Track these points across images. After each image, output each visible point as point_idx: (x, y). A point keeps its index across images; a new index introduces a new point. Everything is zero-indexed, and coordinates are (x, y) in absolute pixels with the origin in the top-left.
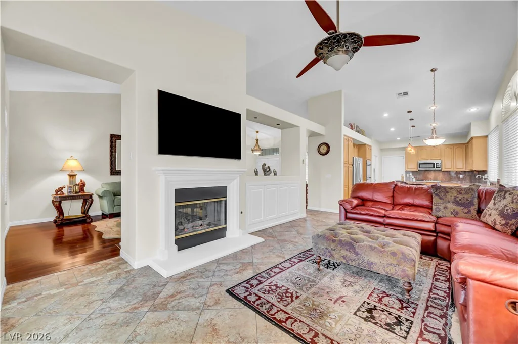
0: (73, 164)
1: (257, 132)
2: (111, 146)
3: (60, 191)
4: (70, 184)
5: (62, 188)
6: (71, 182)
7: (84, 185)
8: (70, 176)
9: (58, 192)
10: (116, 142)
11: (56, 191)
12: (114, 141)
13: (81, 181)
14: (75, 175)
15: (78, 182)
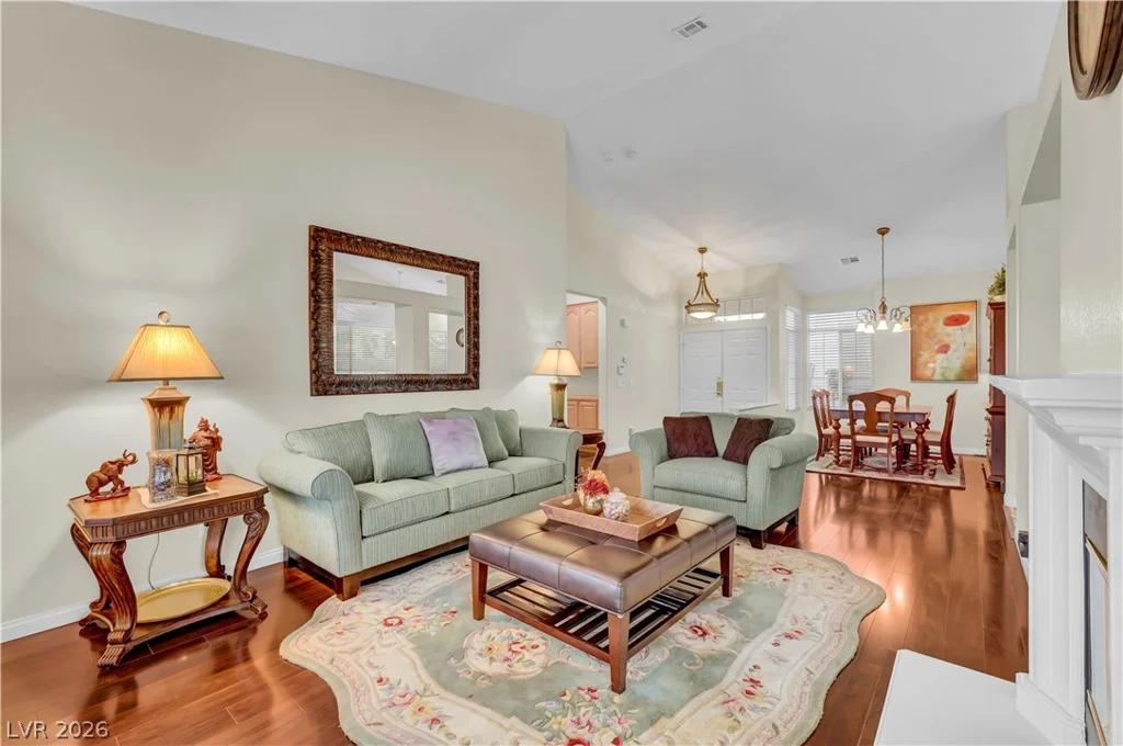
0: (170, 347)
1: (702, 251)
2: (315, 276)
3: (110, 479)
4: (159, 444)
5: (121, 465)
6: (161, 438)
7: (215, 443)
8: (159, 405)
9: (102, 483)
10: (330, 259)
11: (89, 482)
12: (324, 256)
13: (204, 426)
14: (181, 402)
15: (190, 429)
